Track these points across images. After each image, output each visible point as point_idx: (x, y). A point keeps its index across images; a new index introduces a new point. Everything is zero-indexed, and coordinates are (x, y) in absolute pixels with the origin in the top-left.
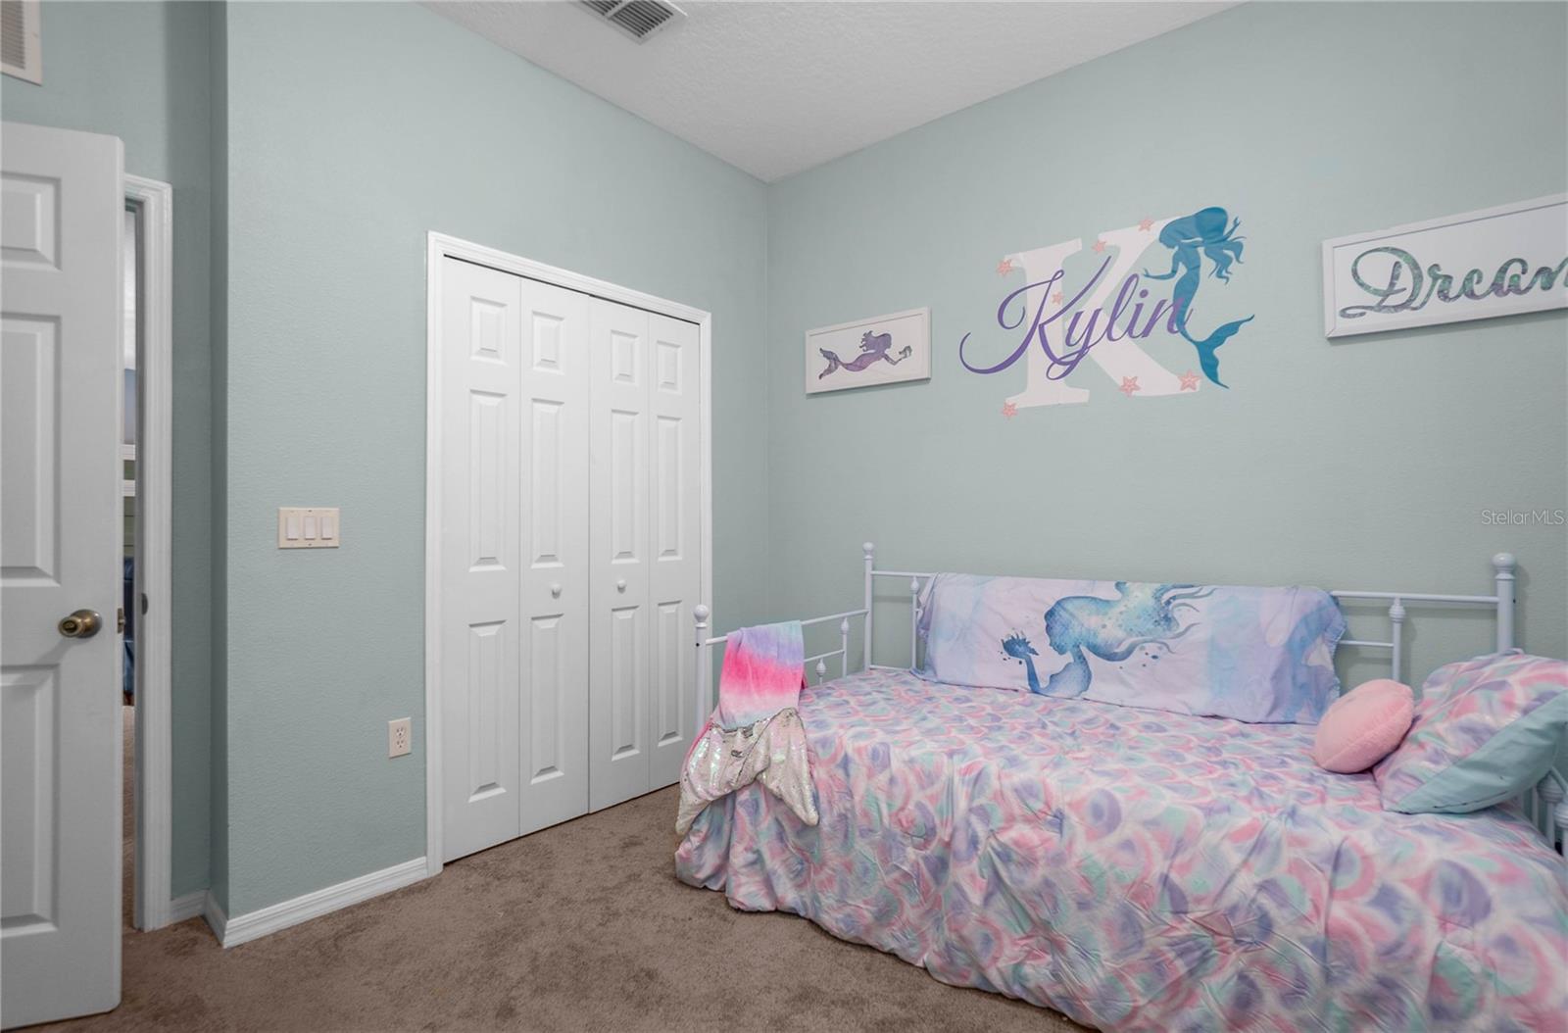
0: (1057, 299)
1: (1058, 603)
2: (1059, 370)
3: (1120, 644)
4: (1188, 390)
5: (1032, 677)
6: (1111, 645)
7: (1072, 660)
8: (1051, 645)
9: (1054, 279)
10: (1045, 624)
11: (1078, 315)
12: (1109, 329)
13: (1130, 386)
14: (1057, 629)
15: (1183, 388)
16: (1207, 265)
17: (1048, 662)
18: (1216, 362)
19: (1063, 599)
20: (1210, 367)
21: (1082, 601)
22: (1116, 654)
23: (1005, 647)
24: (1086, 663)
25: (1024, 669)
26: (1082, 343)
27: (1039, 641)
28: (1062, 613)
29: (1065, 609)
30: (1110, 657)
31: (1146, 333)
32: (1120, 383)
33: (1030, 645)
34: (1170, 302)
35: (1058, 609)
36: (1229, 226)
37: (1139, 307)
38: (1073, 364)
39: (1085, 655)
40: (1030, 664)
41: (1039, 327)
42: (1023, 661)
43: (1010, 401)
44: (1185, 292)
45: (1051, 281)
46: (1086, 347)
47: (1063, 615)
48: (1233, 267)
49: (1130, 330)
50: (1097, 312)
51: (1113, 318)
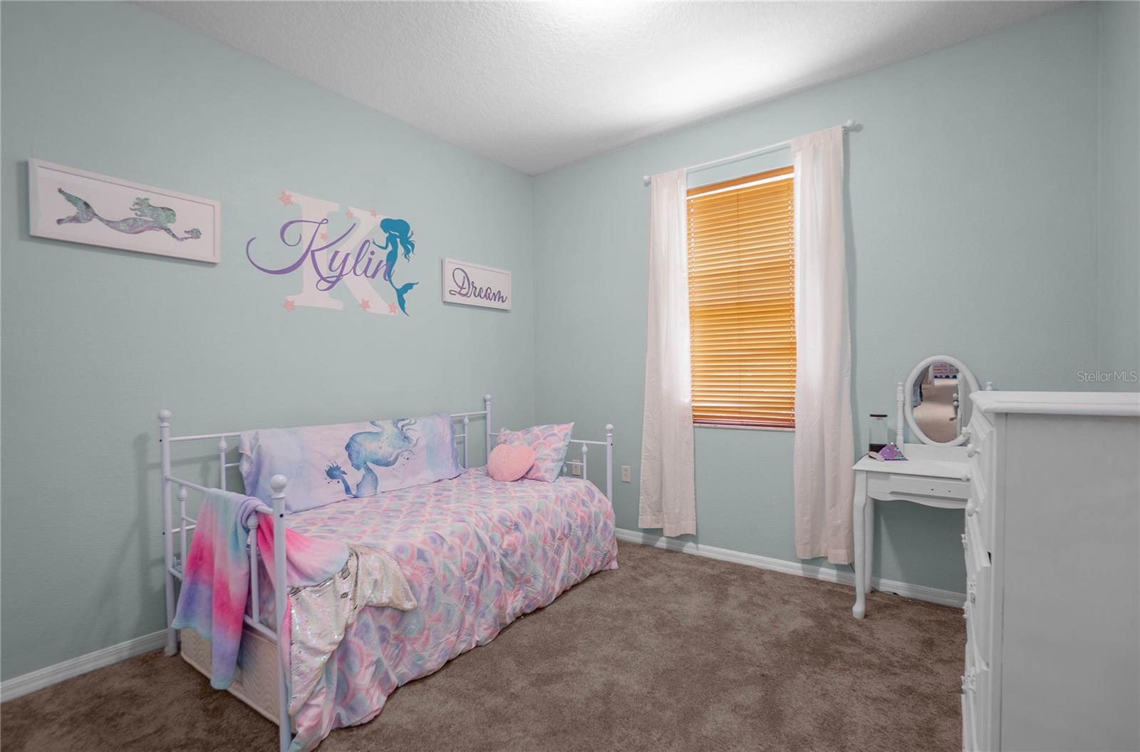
0: (324, 237)
1: (352, 439)
2: (324, 285)
3: (391, 456)
4: (393, 314)
5: (348, 490)
6: (387, 458)
7: (364, 472)
8: (352, 466)
9: (322, 223)
10: (347, 454)
11: (336, 253)
12: (354, 267)
13: (365, 305)
14: (354, 456)
15: (391, 312)
16: (401, 250)
17: (353, 477)
18: (404, 302)
19: (354, 435)
20: (402, 303)
21: (365, 435)
22: (390, 462)
23: (328, 474)
24: (373, 472)
25: (342, 486)
26: (339, 271)
27: (346, 466)
28: (355, 445)
29: (356, 442)
30: (388, 464)
31: (373, 276)
32: (361, 302)
33: (341, 469)
34: (384, 263)
35: (352, 442)
36: (410, 234)
37: (370, 260)
38: (334, 283)
39: (371, 467)
40: (344, 482)
41: (312, 253)
42: (340, 480)
43: (290, 298)
44: (392, 258)
45: (320, 224)
46: (341, 274)
47: (355, 446)
48: (411, 254)
49: (365, 271)
50: (348, 255)
51: (357, 262)
